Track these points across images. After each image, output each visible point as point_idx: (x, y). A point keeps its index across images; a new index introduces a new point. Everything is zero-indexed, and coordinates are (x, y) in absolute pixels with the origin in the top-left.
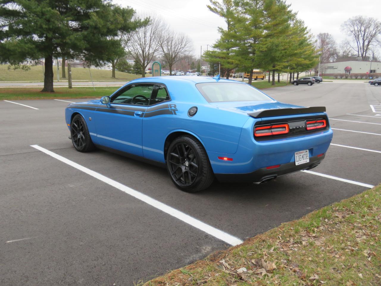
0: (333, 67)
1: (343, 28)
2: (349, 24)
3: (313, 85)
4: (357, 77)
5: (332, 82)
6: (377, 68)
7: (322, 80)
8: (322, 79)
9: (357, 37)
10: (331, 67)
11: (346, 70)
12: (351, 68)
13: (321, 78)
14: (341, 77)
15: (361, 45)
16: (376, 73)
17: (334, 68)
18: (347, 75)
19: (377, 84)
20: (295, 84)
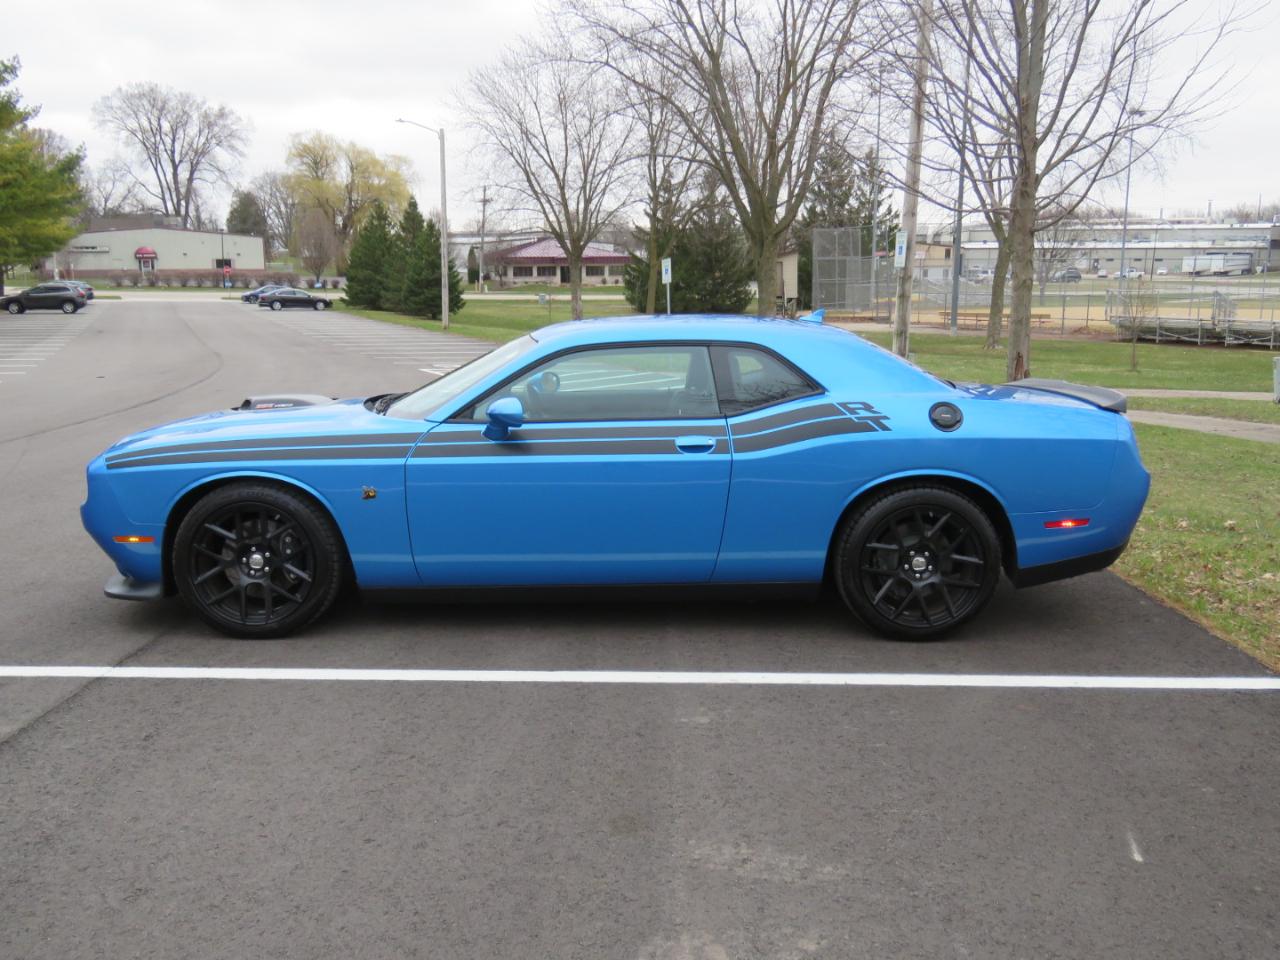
0: (93, 248)
1: (101, 118)
2: (120, 108)
3: (79, 311)
4: (185, 280)
5: (118, 298)
6: (236, 252)
7: (92, 294)
8: (90, 289)
9: (153, 153)
10: (87, 248)
11: (139, 259)
12: (155, 253)
13: (88, 286)
14: (135, 281)
15: (170, 177)
16: (234, 270)
17: (98, 249)
18: (147, 274)
19: (277, 305)
20: (14, 307)
